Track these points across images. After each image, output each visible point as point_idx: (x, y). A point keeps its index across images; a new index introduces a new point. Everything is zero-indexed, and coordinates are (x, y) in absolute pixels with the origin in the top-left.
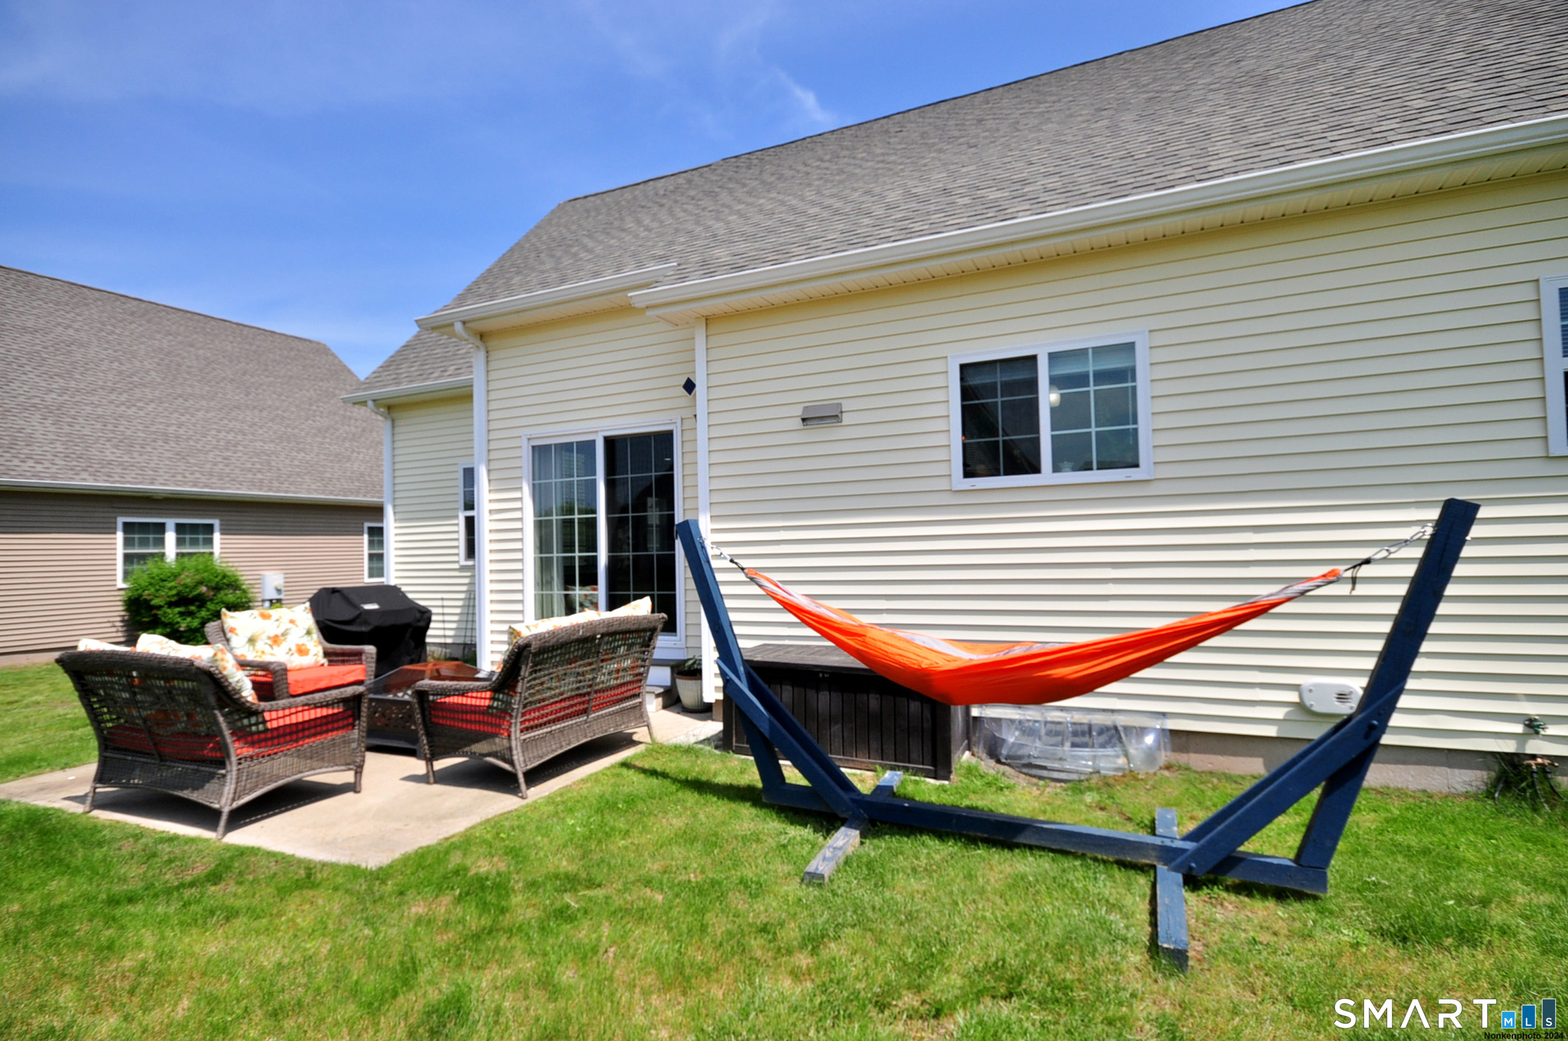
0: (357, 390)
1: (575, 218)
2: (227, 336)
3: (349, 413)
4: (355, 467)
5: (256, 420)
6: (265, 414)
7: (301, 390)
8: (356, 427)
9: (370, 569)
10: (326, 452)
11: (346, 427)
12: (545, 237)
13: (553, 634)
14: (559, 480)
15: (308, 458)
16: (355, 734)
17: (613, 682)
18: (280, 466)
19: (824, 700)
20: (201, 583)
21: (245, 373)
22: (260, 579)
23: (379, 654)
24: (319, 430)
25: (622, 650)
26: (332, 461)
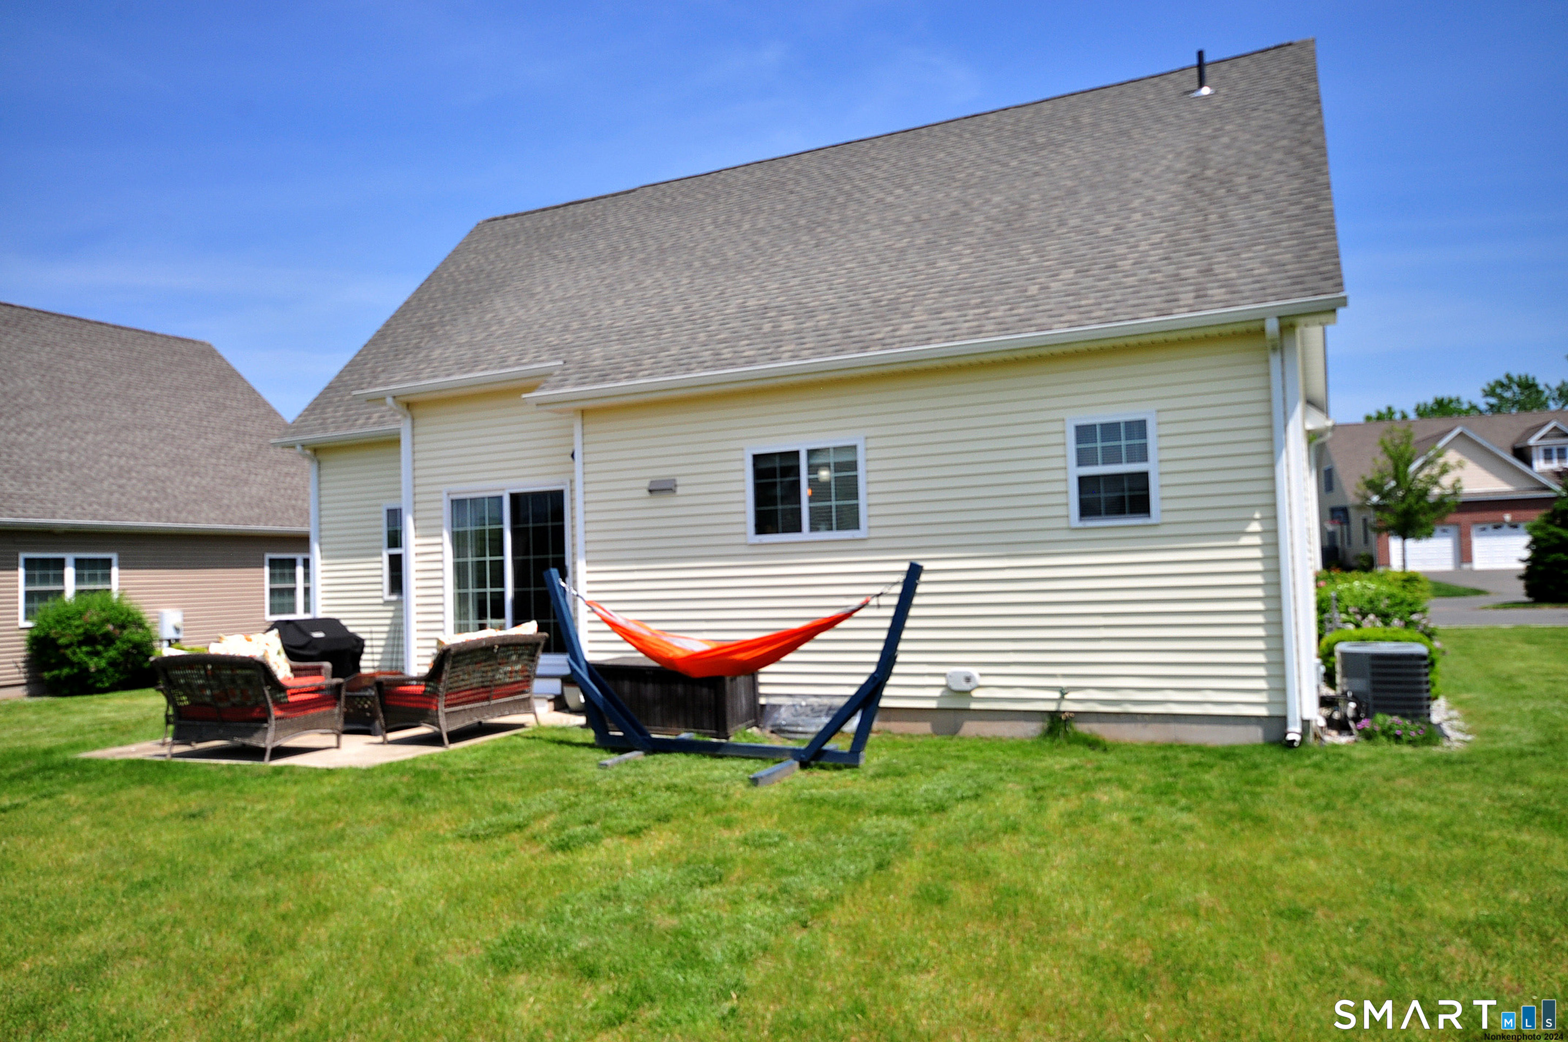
0: (285, 434)
1: (493, 244)
2: (105, 342)
3: (242, 428)
4: (254, 491)
5: (147, 441)
6: (154, 433)
7: (189, 403)
8: (252, 444)
9: (272, 606)
10: (222, 475)
11: (241, 445)
12: (463, 267)
13: (465, 644)
14: (474, 528)
15: (204, 482)
16: (336, 710)
17: (507, 680)
18: (177, 493)
19: (650, 690)
20: (107, 621)
21: (129, 386)
22: (159, 616)
23: (333, 669)
24: (212, 449)
25: (514, 658)
26: (228, 485)
